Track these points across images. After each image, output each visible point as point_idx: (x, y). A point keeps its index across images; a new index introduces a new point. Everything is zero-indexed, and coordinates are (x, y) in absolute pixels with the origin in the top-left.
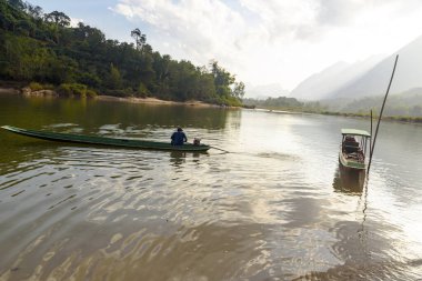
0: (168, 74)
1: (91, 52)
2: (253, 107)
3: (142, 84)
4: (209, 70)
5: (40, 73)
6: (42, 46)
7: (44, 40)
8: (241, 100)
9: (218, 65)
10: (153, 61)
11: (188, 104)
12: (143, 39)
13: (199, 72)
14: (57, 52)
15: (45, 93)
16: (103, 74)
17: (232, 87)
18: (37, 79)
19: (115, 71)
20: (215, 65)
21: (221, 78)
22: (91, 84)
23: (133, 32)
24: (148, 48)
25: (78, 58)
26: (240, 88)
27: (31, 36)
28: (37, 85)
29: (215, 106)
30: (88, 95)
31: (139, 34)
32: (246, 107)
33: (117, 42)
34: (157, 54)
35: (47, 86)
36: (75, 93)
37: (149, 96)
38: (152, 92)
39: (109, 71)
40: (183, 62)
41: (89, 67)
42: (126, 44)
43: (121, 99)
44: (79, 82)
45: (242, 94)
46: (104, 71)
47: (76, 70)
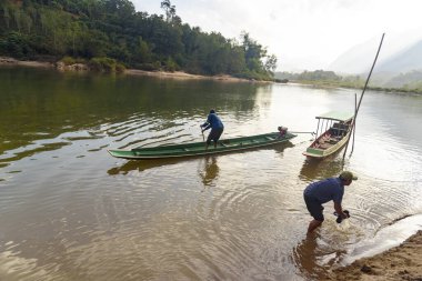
0: (198, 47)
1: (121, 25)
2: (286, 81)
3: (170, 58)
4: (240, 42)
5: (74, 47)
6: (75, 20)
7: (77, 13)
8: (272, 74)
9: (250, 37)
10: (182, 33)
11: (216, 78)
12: (173, 10)
13: (229, 45)
14: (89, 26)
15: (77, 68)
16: (133, 48)
17: (264, 60)
18: (71, 53)
19: (144, 44)
20: (246, 37)
21: (252, 51)
22: (120, 57)
23: (163, 4)
24: (177, 20)
25: (109, 31)
26: (272, 61)
27: (65, 9)
28: (69, 59)
29: (244, 80)
30: (117, 69)
31: (168, 5)
32: (278, 81)
33: (146, 14)
34: (187, 26)
35: (78, 60)
36: (105, 67)
37: (177, 70)
38: (181, 66)
39: (139, 44)
40: (213, 34)
41: (120, 41)
42: (156, 16)
43: (149, 73)
44: (109, 55)
45: (274, 67)
46: (133, 44)
47: (107, 44)
